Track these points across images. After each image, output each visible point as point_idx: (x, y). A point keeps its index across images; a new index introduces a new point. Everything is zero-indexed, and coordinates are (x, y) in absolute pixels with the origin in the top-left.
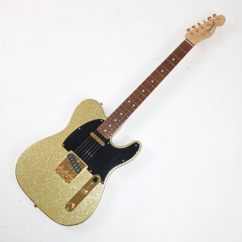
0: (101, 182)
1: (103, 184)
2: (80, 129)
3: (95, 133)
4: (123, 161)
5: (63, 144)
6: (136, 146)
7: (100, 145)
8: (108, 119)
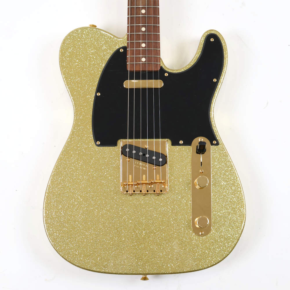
0: (212, 144)
1: (217, 144)
2: (99, 94)
3: (132, 78)
4: (215, 80)
5: (96, 143)
6: (212, 40)
7: (156, 89)
8: (131, 37)
